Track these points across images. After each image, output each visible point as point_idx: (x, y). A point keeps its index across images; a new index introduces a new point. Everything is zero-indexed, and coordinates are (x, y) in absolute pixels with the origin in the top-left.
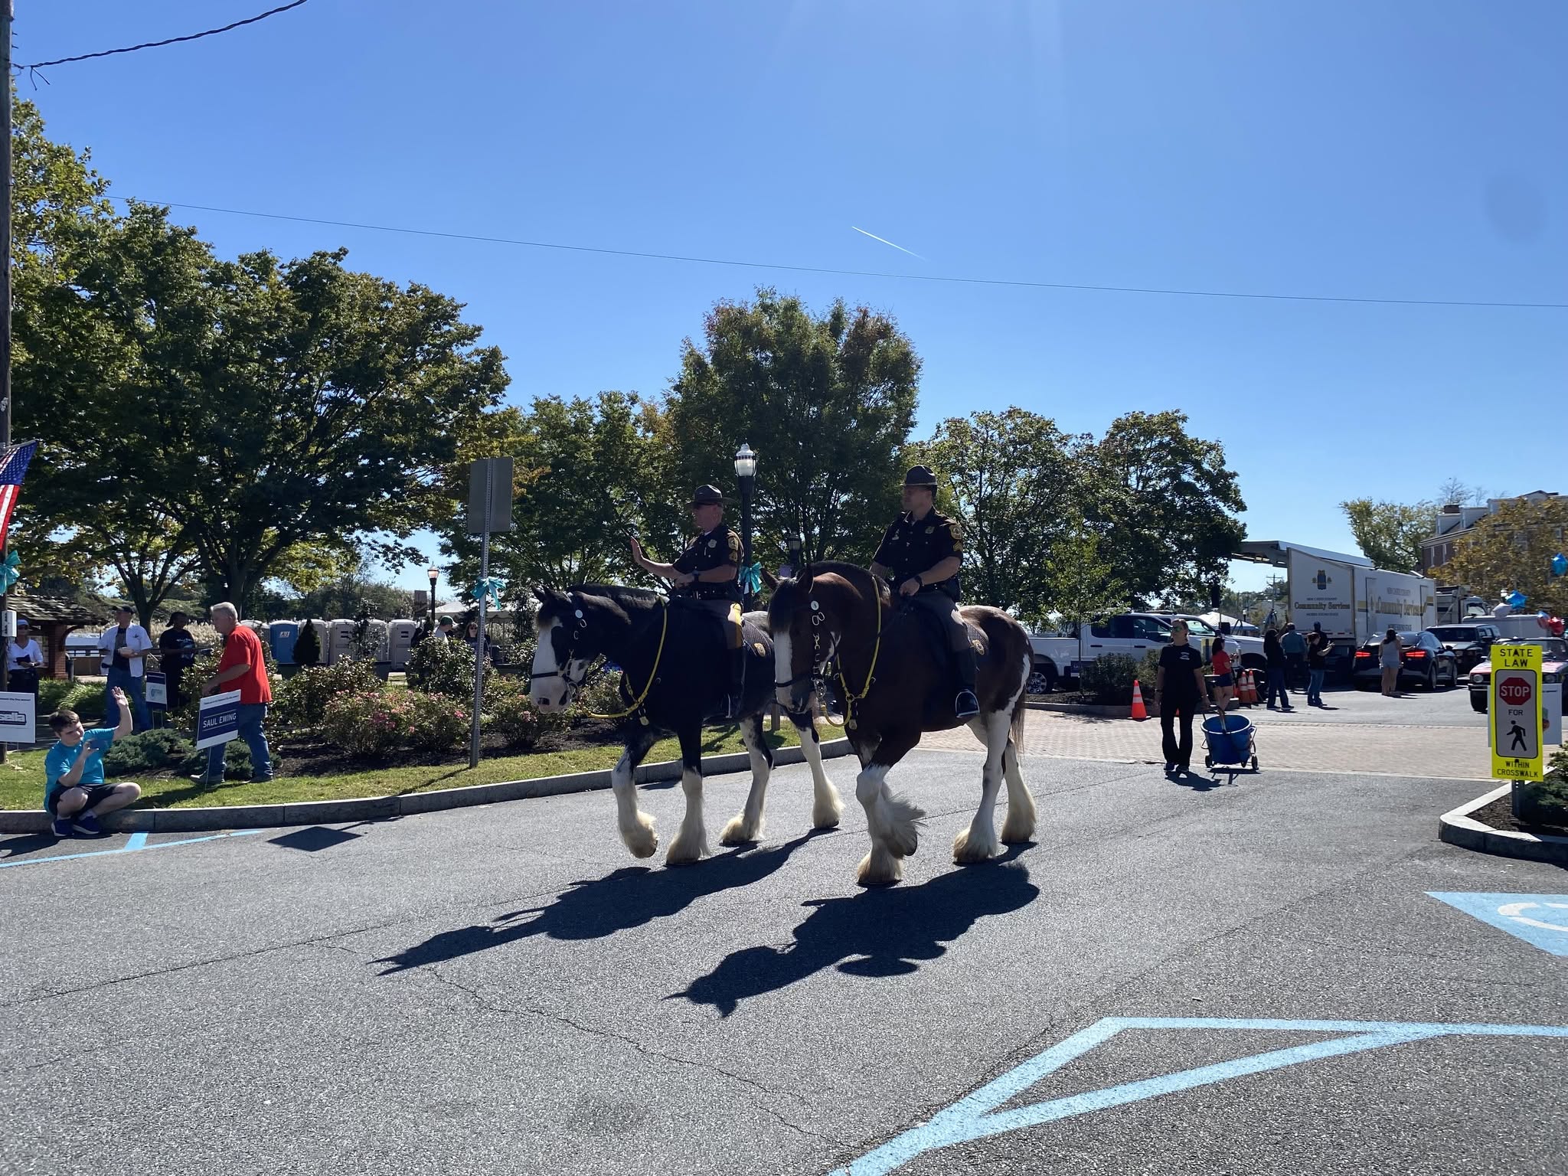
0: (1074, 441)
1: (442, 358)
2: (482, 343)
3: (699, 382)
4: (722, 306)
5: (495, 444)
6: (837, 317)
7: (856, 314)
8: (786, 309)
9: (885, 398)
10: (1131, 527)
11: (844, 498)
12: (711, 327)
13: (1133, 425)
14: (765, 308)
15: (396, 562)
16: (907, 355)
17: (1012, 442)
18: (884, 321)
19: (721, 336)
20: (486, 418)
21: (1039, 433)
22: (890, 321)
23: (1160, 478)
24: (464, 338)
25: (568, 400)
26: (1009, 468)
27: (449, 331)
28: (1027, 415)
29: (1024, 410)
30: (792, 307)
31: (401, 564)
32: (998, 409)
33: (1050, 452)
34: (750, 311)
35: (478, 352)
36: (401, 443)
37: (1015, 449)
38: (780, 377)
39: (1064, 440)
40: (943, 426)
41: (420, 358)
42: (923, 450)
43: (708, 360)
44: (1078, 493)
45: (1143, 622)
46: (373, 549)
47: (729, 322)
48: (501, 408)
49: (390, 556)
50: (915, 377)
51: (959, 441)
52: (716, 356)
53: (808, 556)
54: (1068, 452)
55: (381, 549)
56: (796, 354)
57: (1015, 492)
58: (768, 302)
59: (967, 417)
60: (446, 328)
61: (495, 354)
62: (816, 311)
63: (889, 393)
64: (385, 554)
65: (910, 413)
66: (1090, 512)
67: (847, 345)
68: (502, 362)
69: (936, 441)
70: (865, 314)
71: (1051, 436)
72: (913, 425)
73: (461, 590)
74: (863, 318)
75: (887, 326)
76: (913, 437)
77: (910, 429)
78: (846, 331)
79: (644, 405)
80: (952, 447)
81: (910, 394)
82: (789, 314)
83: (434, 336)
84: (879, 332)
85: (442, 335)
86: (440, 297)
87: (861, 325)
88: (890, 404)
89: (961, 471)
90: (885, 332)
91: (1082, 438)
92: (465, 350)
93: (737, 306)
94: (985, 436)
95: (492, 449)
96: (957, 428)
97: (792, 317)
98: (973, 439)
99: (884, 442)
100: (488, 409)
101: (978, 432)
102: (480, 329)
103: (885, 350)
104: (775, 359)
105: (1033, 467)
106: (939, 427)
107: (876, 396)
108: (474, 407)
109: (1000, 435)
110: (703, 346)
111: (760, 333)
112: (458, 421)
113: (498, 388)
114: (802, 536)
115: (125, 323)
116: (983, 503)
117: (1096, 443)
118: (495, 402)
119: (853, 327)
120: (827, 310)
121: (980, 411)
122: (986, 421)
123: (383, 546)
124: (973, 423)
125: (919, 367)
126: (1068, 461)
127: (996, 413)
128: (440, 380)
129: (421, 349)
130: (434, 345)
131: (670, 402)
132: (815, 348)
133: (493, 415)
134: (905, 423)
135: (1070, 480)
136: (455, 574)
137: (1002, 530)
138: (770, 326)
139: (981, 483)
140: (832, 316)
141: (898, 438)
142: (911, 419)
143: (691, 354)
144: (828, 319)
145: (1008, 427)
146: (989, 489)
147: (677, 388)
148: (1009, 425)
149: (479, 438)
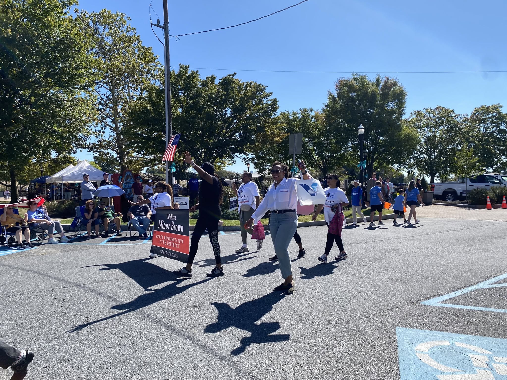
0: (461, 116)
1: (260, 103)
2: (272, 98)
3: (334, 104)
4: (340, 79)
5: (274, 127)
6: (378, 80)
7: (384, 79)
8: (362, 79)
9: (395, 105)
10: (482, 145)
11: (381, 138)
12: (337, 86)
13: (482, 110)
14: (355, 79)
15: (247, 163)
16: (403, 91)
17: (438, 117)
18: (394, 81)
19: (341, 89)
20: (272, 119)
21: (448, 114)
22: (397, 81)
23: (492, 127)
24: (267, 96)
25: (291, 112)
26: (437, 126)
27: (263, 95)
28: (443, 108)
29: (442, 107)
30: (364, 78)
31: (249, 163)
32: (433, 107)
33: (452, 121)
34: (350, 80)
35: (270, 100)
36: (253, 129)
37: (439, 120)
38: (360, 101)
39: (457, 116)
40: (413, 113)
41: (254, 103)
42: (407, 122)
43: (336, 97)
44: (463, 134)
45: (488, 177)
46: (241, 159)
47: (343, 85)
48: (276, 116)
49: (246, 161)
50: (405, 98)
51: (419, 118)
52: (338, 95)
53: (369, 157)
54: (459, 120)
55: (244, 159)
56: (366, 93)
57: (438, 134)
58: (356, 77)
59: (422, 110)
60: (262, 94)
61: (275, 100)
62: (371, 79)
63: (396, 104)
64: (244, 160)
65: (403, 110)
66: (467, 140)
67: (382, 89)
68: (277, 103)
69: (411, 118)
70: (388, 79)
71: (453, 115)
72: (404, 114)
73: (258, 170)
74: (387, 80)
75: (395, 82)
76: (404, 117)
77: (403, 115)
78: (381, 84)
79: (315, 112)
80: (417, 120)
81: (404, 104)
82: (363, 80)
83: (258, 97)
84: (393, 84)
85: (261, 96)
86: (260, 85)
87: (386, 82)
88: (396, 107)
89: (420, 128)
90: (395, 84)
91: (464, 115)
92: (266, 100)
93: (346, 79)
94: (429, 116)
95: (273, 129)
96: (419, 114)
97: (364, 82)
98: (424, 117)
99: (395, 120)
100: (272, 117)
101: (425, 115)
102: (271, 93)
103: (394, 90)
104: (358, 95)
105: (446, 126)
106: (411, 114)
107: (391, 105)
108: (269, 116)
109: (434, 115)
110: (335, 93)
111: (354, 88)
112: (265, 121)
113: (275, 111)
114: (367, 151)
115: (177, 98)
116: (428, 138)
117: (469, 117)
118: (275, 115)
119: (384, 83)
120: (374, 78)
121: (427, 108)
122: (429, 111)
123: (244, 158)
124: (424, 112)
125: (406, 95)
126: (458, 123)
127: (433, 108)
128: (260, 109)
129: (255, 101)
130: (258, 99)
131: (324, 111)
132: (372, 91)
133: (274, 119)
134: (401, 113)
135: (460, 130)
136: (257, 166)
137: (434, 147)
138: (357, 85)
139: (427, 132)
140: (377, 80)
141: (399, 119)
142: (403, 111)
143: (330, 95)
144: (375, 81)
145: (437, 113)
146: (430, 134)
147: (326, 106)
148: (437, 112)
149: (270, 125)
